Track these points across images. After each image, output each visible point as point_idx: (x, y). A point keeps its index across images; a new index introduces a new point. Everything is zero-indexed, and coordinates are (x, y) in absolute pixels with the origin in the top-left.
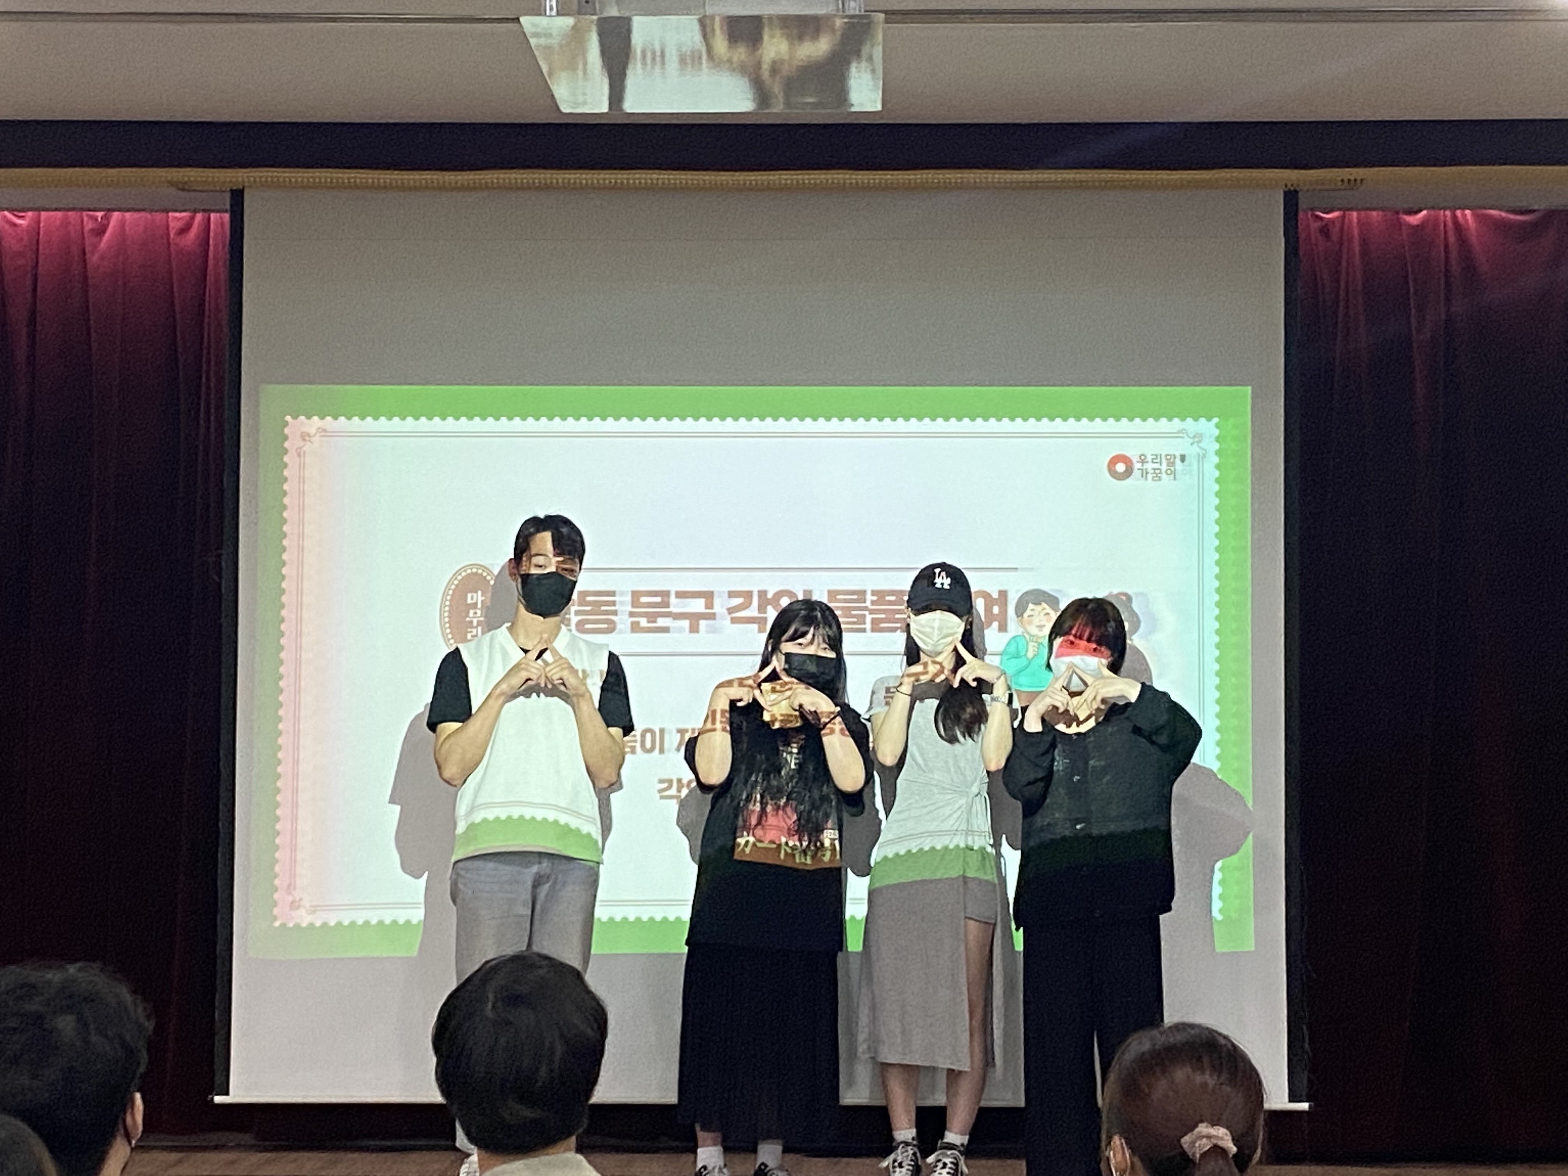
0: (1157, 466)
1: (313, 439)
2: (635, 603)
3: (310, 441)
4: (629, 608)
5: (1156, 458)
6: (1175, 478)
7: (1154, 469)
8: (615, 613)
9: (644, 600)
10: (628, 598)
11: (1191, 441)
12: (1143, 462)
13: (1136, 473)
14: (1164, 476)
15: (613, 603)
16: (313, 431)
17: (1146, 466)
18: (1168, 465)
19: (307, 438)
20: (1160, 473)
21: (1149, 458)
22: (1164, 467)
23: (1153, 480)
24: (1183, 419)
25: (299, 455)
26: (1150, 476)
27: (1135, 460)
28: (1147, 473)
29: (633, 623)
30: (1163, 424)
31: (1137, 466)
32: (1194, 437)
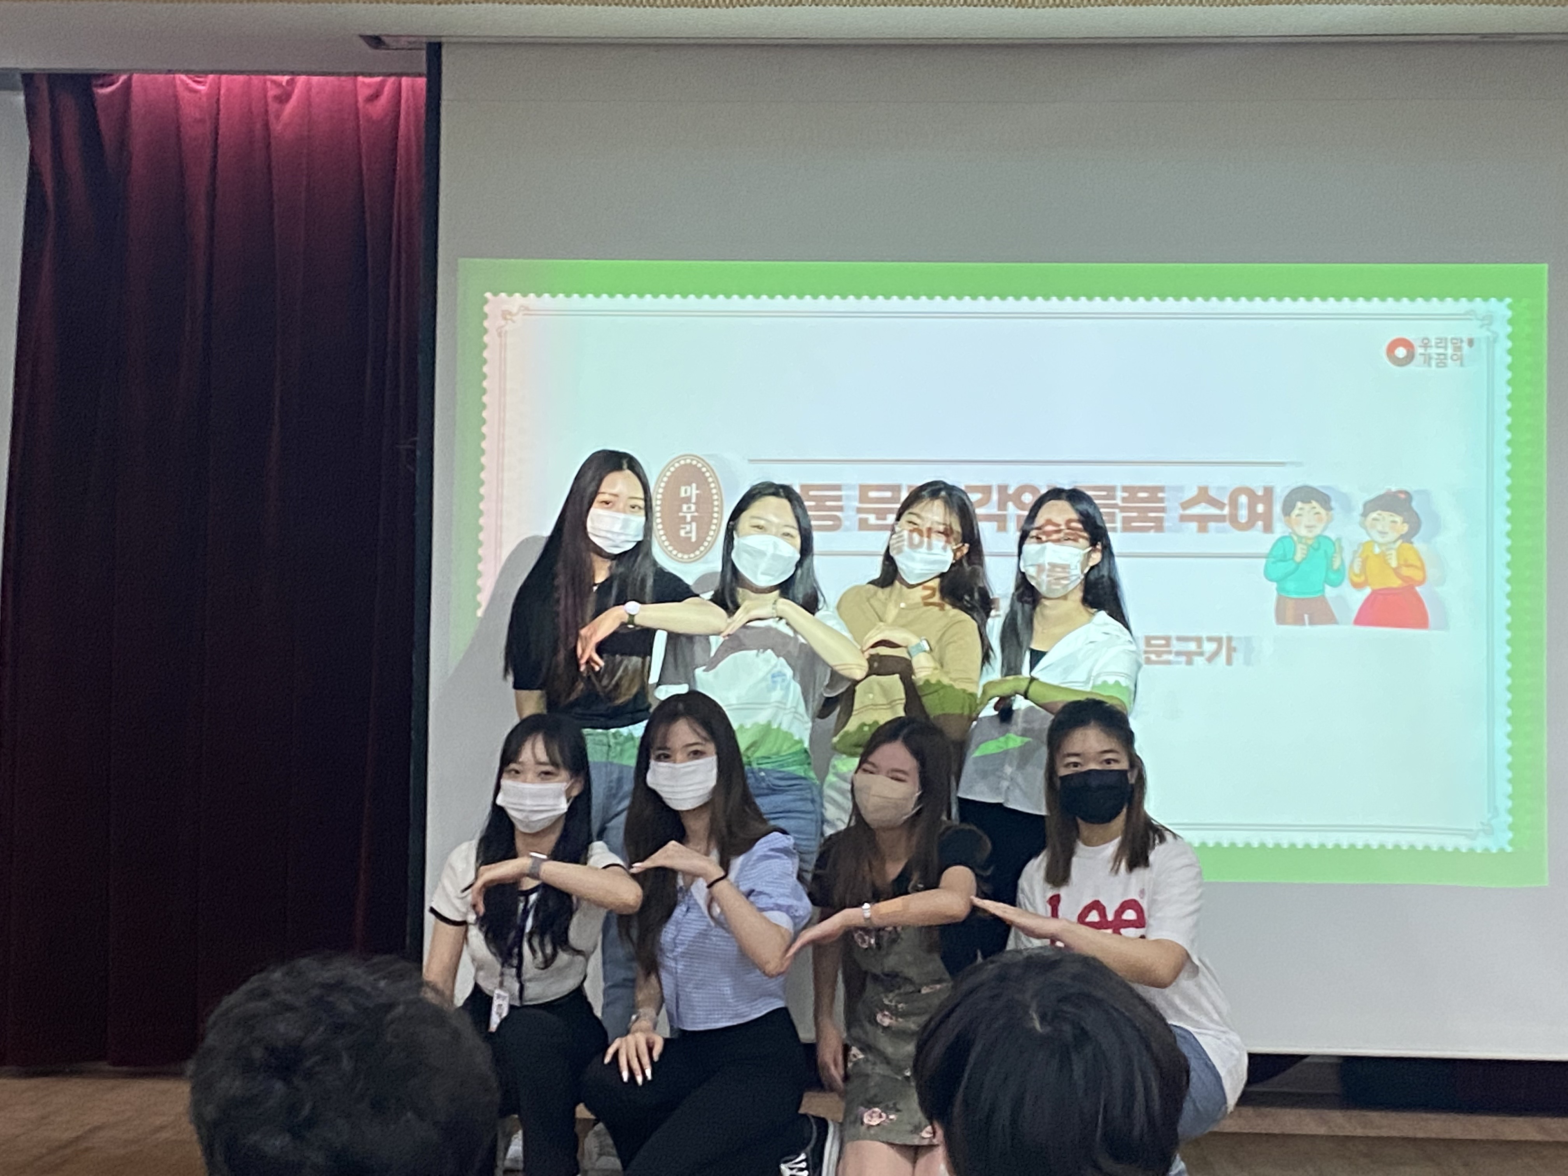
0: (1441, 351)
1: (514, 318)
2: (863, 498)
3: (511, 320)
4: (857, 504)
5: (1442, 342)
6: (1462, 365)
7: (1439, 354)
8: (840, 509)
9: (873, 494)
10: (856, 493)
11: (1479, 323)
12: (1426, 346)
13: (1418, 359)
14: (1449, 361)
15: (839, 498)
16: (514, 310)
17: (1429, 351)
18: (1455, 350)
19: (508, 317)
20: (1445, 359)
21: (1433, 343)
22: (1450, 351)
23: (1437, 366)
24: (1471, 299)
25: (500, 335)
26: (1433, 363)
27: (1416, 344)
28: (1430, 358)
29: (861, 520)
30: (1449, 305)
31: (1419, 350)
32: (1483, 319)
